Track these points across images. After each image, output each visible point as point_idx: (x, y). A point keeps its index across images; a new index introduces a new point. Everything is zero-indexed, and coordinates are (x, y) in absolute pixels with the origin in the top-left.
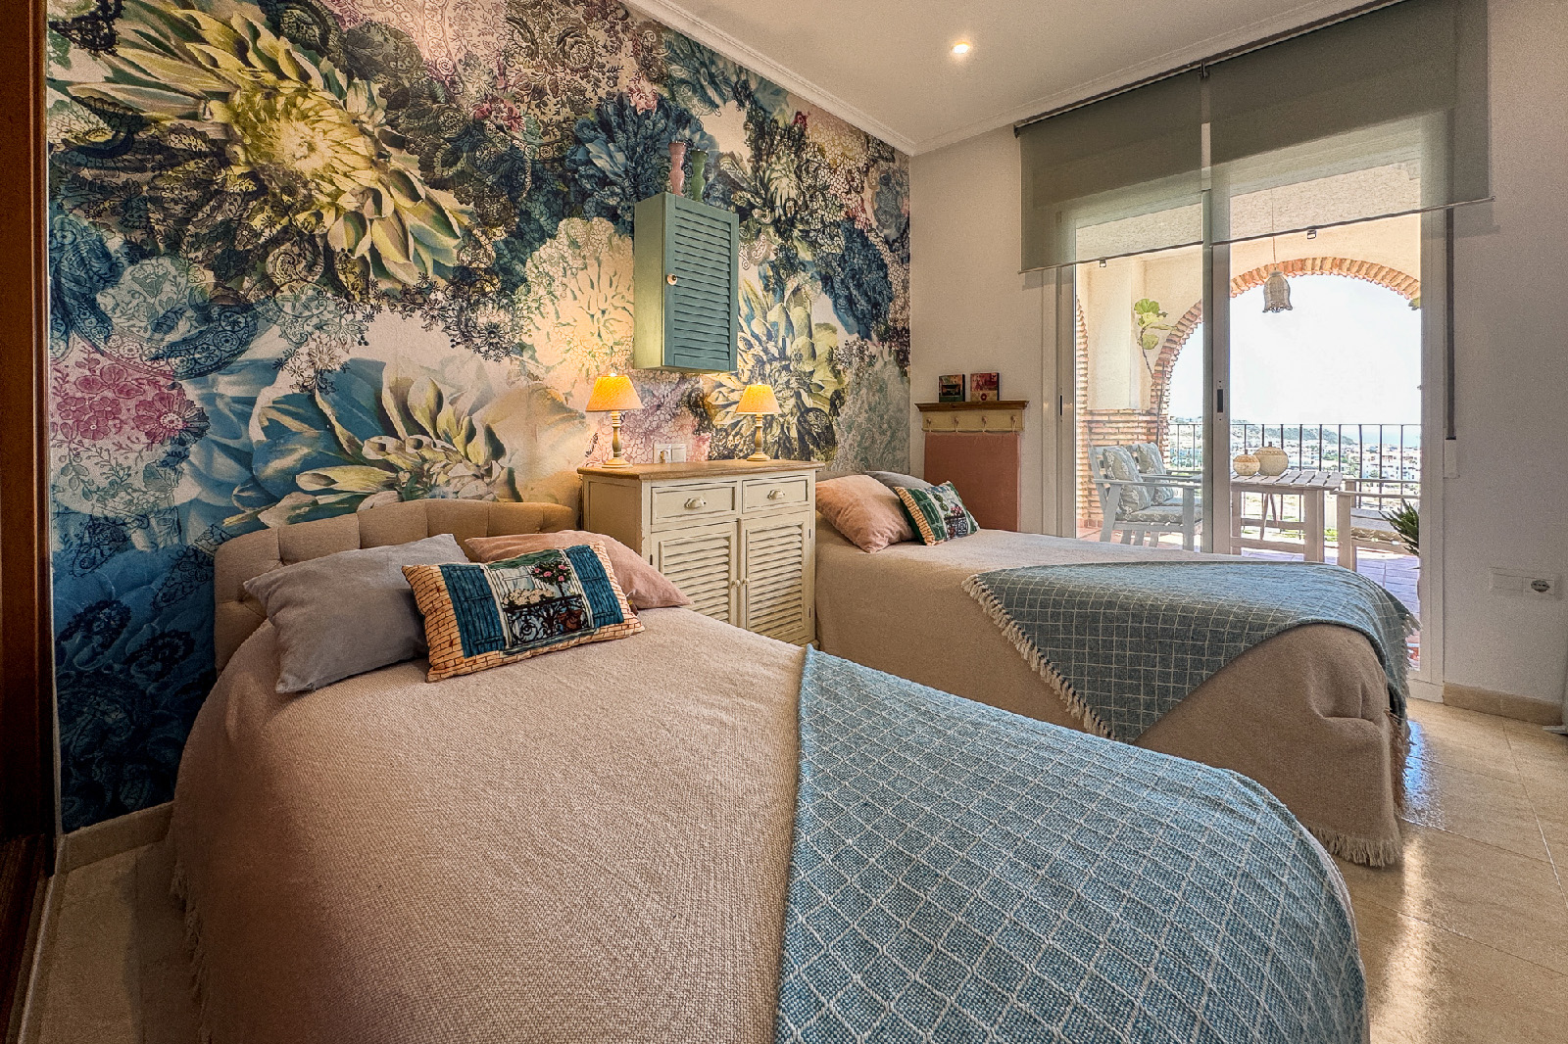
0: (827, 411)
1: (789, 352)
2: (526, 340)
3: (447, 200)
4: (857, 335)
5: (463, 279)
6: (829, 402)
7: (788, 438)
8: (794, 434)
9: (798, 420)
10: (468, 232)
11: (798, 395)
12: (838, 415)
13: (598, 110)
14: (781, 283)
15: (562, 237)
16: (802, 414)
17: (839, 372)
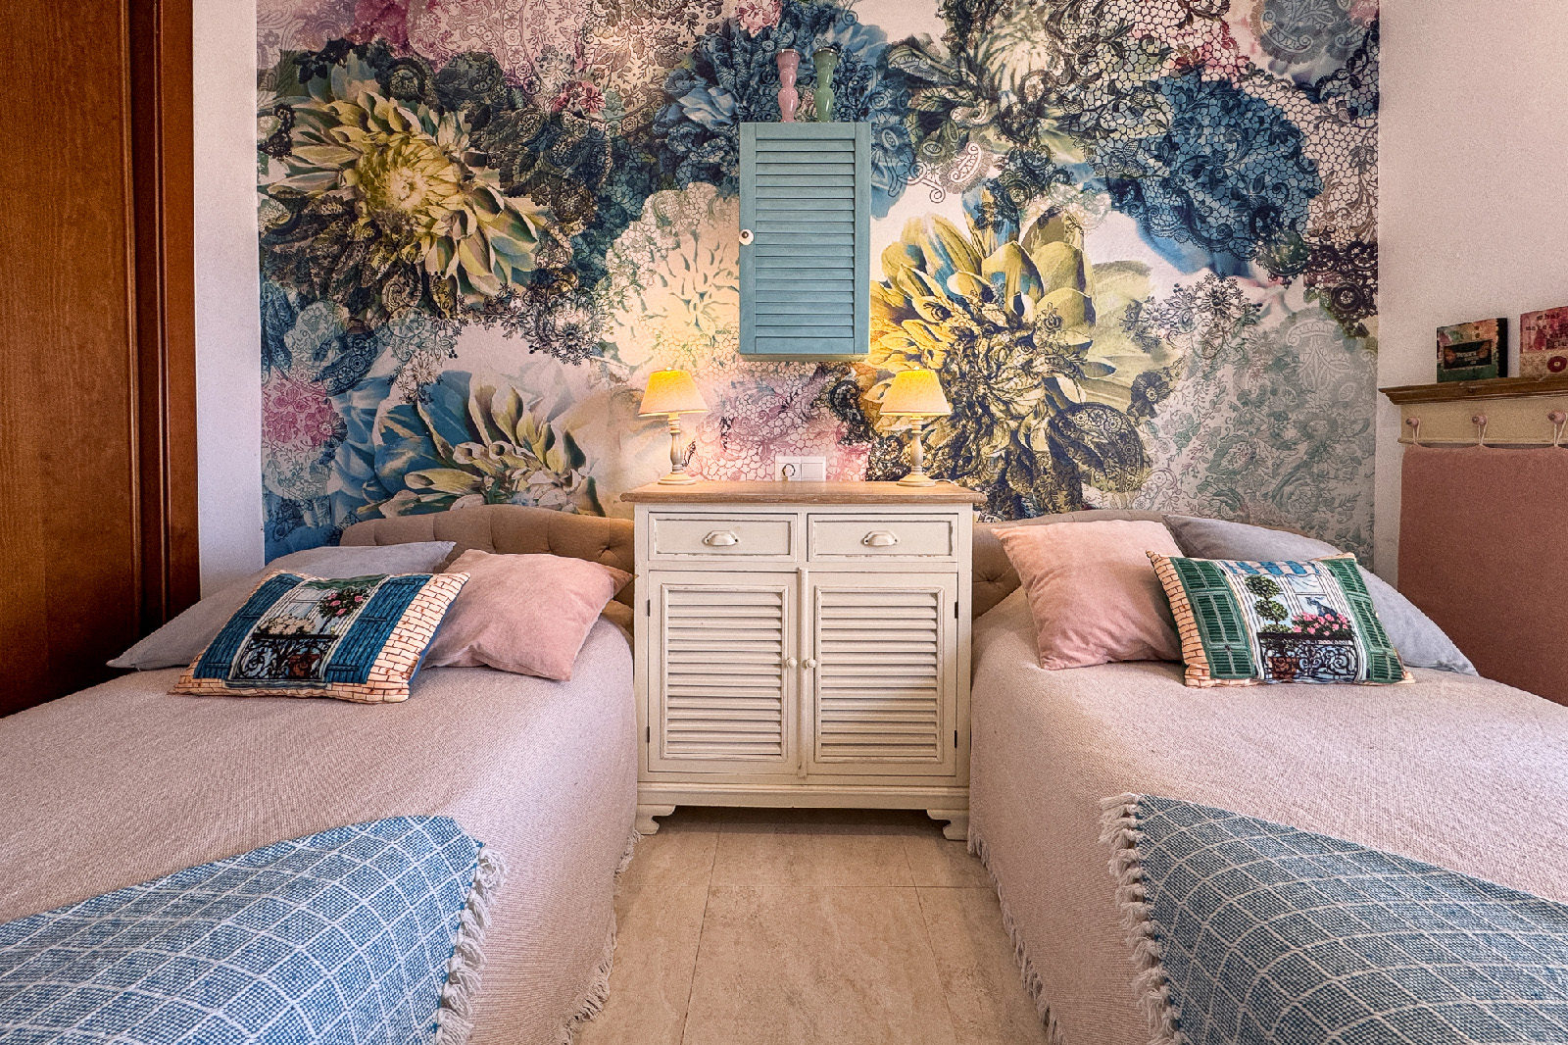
0: (1123, 409)
1: (1029, 316)
2: (607, 338)
3: (524, 205)
4: (1206, 271)
5: (542, 283)
6: (1129, 394)
7: (1029, 453)
8: (1040, 445)
9: (1051, 424)
10: (545, 233)
11: (1051, 384)
12: (1153, 414)
13: (696, 54)
14: (1011, 212)
15: (649, 218)
16: (1060, 413)
17: (1157, 342)
